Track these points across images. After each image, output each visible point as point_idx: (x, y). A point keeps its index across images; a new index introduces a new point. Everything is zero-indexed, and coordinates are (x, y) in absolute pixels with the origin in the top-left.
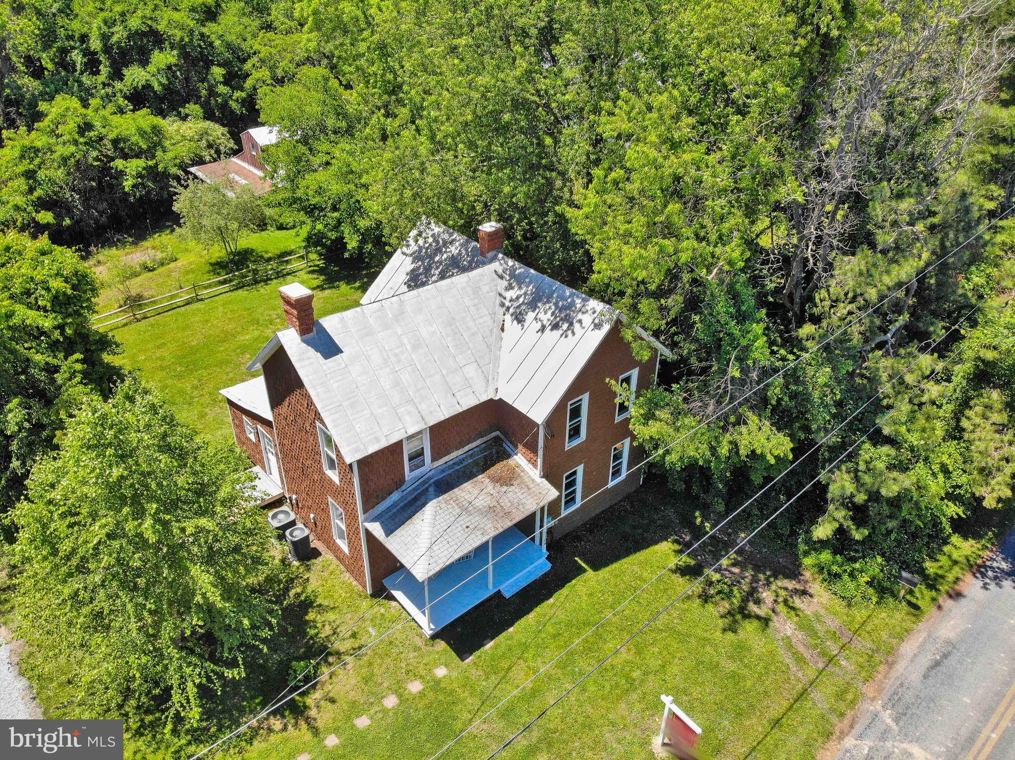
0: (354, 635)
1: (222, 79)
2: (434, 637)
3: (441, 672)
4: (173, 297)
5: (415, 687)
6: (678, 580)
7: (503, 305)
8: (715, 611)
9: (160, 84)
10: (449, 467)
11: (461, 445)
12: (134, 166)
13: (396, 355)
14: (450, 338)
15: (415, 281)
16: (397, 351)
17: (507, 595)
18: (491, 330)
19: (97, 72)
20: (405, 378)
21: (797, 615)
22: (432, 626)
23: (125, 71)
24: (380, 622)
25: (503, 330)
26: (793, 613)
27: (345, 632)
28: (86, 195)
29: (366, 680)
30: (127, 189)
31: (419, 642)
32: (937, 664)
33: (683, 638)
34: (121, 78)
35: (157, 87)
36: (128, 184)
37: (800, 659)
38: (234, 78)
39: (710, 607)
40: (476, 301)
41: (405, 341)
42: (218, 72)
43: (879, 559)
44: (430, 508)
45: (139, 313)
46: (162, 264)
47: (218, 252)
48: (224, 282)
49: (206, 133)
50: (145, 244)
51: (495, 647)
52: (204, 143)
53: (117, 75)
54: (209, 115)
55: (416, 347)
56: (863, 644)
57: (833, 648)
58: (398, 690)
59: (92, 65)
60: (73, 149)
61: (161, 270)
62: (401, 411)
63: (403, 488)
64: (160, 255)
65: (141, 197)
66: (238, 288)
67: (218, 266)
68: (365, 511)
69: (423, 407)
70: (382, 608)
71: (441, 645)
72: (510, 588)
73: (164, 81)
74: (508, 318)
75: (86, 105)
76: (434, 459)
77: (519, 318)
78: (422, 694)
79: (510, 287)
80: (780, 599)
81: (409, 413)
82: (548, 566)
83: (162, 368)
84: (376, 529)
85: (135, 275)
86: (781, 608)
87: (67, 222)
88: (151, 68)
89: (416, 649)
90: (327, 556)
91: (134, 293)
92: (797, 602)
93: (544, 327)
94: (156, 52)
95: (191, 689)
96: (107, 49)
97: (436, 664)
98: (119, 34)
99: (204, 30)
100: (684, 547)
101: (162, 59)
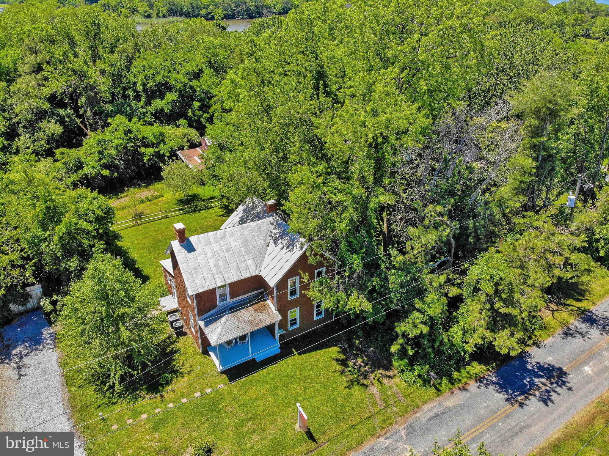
0: (190, 367)
1: (198, 108)
2: (222, 373)
3: (221, 386)
4: (157, 215)
5: (209, 390)
6: (335, 363)
7: (271, 236)
8: (344, 379)
9: (168, 109)
10: (238, 302)
11: (245, 293)
12: (149, 151)
13: (218, 254)
14: (243, 248)
15: (242, 221)
16: (219, 252)
17: (258, 360)
18: (263, 246)
19: (140, 101)
20: (220, 263)
21: (381, 386)
22: (221, 368)
23: (152, 101)
24: (202, 364)
25: (268, 246)
26: (380, 384)
27: (187, 365)
28: (127, 163)
29: (190, 385)
30: (145, 161)
31: (216, 374)
32: (438, 416)
34: (150, 104)
35: (167, 111)
36: (146, 159)
37: (374, 403)
38: (204, 108)
39: (343, 377)
40: (258, 233)
41: (224, 248)
42: (197, 104)
43: (428, 366)
44: (225, 318)
45: (140, 222)
46: (156, 198)
47: (180, 195)
48: (180, 210)
49: (188, 134)
50: (150, 187)
51: (246, 380)
52: (186, 139)
53: (148, 103)
54: (190, 125)
55: (228, 250)
56: (407, 402)
57: (391, 401)
58: (202, 390)
59: (138, 97)
60: (121, 141)
61: (155, 201)
62: (216, 276)
63: (217, 308)
64: (156, 193)
65: (152, 165)
66: (187, 212)
67: (181, 201)
68: (199, 316)
69: (226, 276)
70: (204, 358)
71: (224, 376)
72: (260, 356)
73: (170, 108)
74: (272, 241)
75: (130, 121)
76: (231, 298)
77: (276, 242)
78: (210, 393)
79: (275, 229)
80: (377, 378)
81: (219, 278)
82: (279, 351)
83: (144, 248)
84: (202, 324)
85: (143, 202)
86: (375, 382)
87: (116, 175)
88: (165, 101)
89: (214, 376)
90: (189, 335)
91: (139, 211)
92: (385, 380)
93: (284, 246)
94: (168, 93)
95: (117, 376)
96: (145, 90)
97: (219, 383)
98: (151, 84)
99: (192, 84)
100: (344, 352)
101: (170, 97)
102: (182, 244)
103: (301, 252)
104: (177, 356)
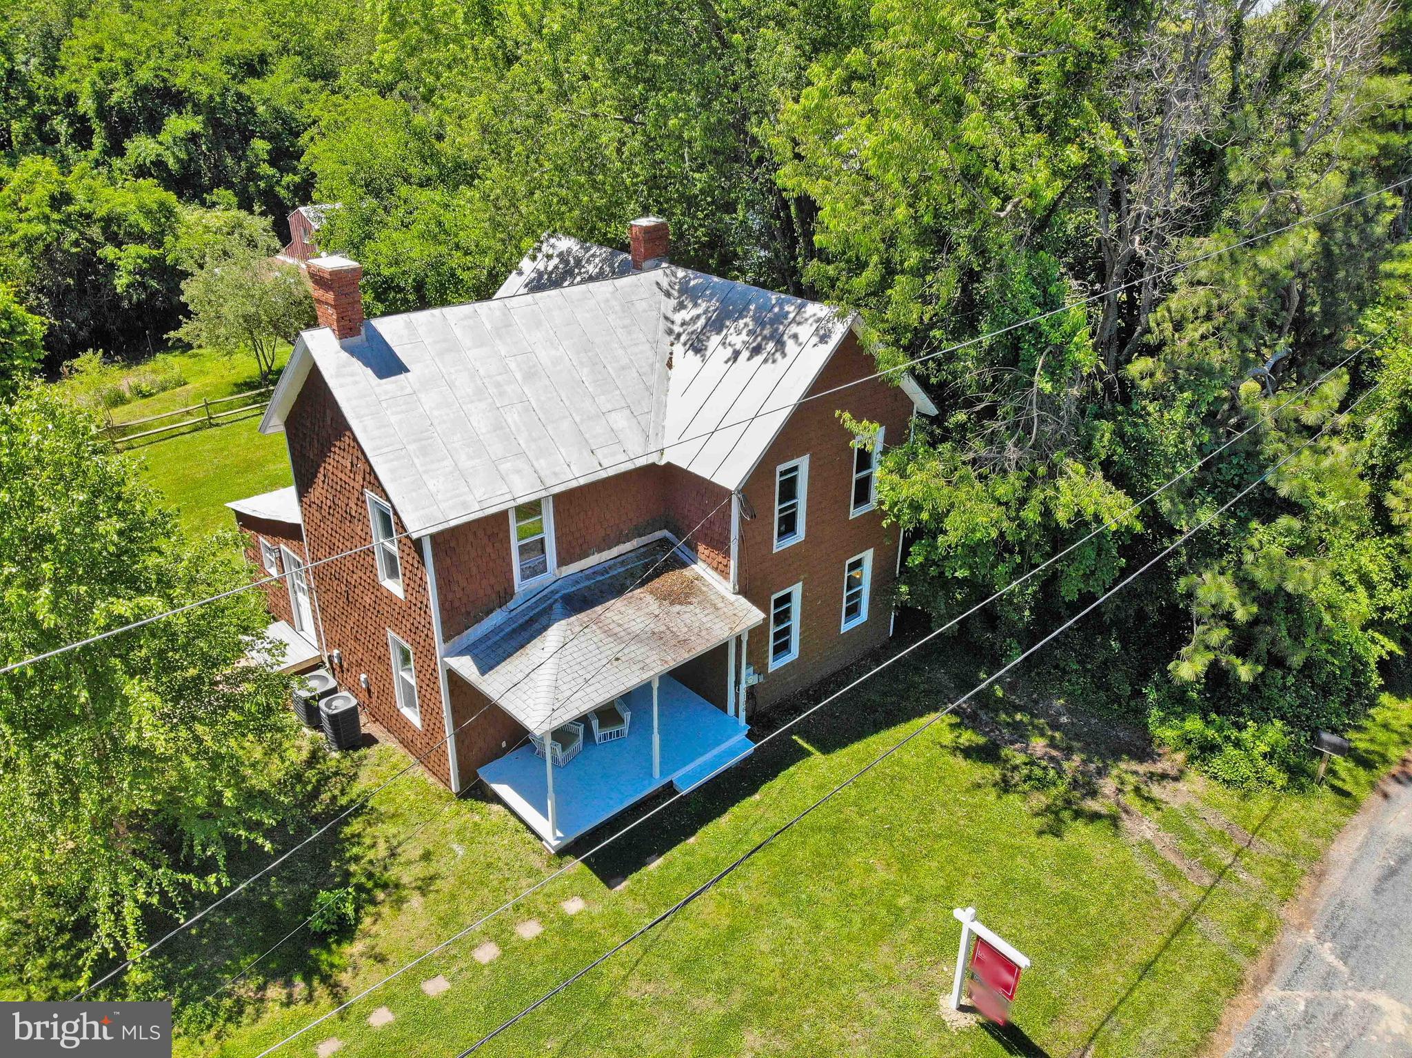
0: (426, 856)
1: (266, 157)
2: (562, 852)
3: (573, 906)
4: (176, 418)
5: (529, 930)
6: (960, 762)
7: (670, 332)
8: (1024, 808)
9: (178, 160)
10: (588, 578)
11: (607, 545)
12: (132, 256)
13: (498, 385)
14: (586, 370)
16: (499, 378)
17: (682, 791)
18: (652, 365)
19: (89, 146)
20: (513, 418)
21: (1158, 809)
22: (559, 834)
23: (127, 144)
24: (471, 835)
25: (670, 365)
26: (1150, 806)
27: (412, 851)
28: (59, 298)
29: (445, 922)
30: (119, 290)
31: (536, 862)
32: (1392, 872)
33: (977, 846)
34: (120, 152)
35: (172, 163)
36: (121, 282)
37: (1171, 874)
38: (284, 157)
39: (1015, 800)
40: (627, 321)
41: (513, 366)
42: (260, 146)
43: (1278, 724)
44: (555, 634)
45: (121, 442)
46: (164, 389)
48: (252, 401)
49: (240, 226)
50: (143, 368)
51: (667, 866)
53: (116, 149)
54: (245, 204)
55: (530, 375)
56: (1271, 846)
57: (1223, 856)
58: (501, 933)
59: (80, 138)
60: (42, 228)
61: (164, 394)
62: (505, 467)
63: (511, 605)
64: (161, 377)
65: (139, 303)
68: (447, 638)
69: (541, 464)
70: (476, 812)
71: (575, 865)
72: (688, 773)
73: (183, 156)
74: (678, 349)
75: (64, 171)
76: (562, 561)
77: (697, 346)
78: (540, 940)
79: (681, 306)
80: (1129, 788)
81: (518, 472)
84: (465, 667)
85: (124, 401)
86: (1130, 800)
88: (164, 137)
89: (532, 873)
90: (388, 744)
92: (1156, 790)
93: (736, 354)
94: (173, 116)
95: (130, 912)
96: (102, 113)
97: (565, 895)
98: (121, 92)
99: (243, 89)
100: (966, 719)
101: (179, 124)
102: (351, 341)
103: (824, 352)
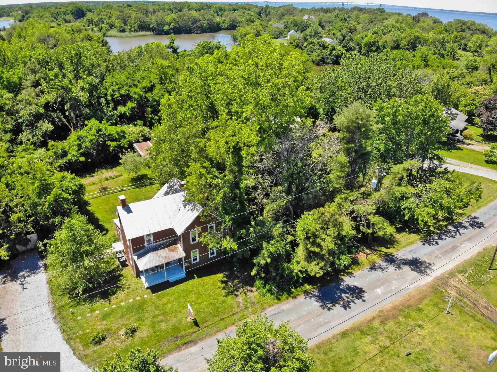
0: (129, 285)
1: (150, 113)
2: (148, 288)
3: (146, 296)
4: (116, 189)
5: (138, 298)
6: (220, 283)
8: (224, 292)
12: (113, 144)
17: (171, 281)
18: (176, 210)
19: (109, 107)
22: (147, 285)
23: (118, 107)
24: (136, 283)
25: (180, 210)
26: (245, 295)
27: (127, 284)
28: (98, 152)
29: (127, 295)
30: (110, 151)
31: (143, 289)
32: (275, 314)
34: (116, 109)
35: (127, 114)
37: (238, 306)
38: (155, 112)
40: (174, 202)
42: (149, 110)
44: (150, 254)
45: (104, 193)
46: (117, 177)
47: (133, 175)
48: (132, 185)
49: (142, 131)
50: (114, 169)
51: (162, 293)
52: (140, 135)
53: (115, 109)
54: (145, 125)
56: (258, 306)
57: (249, 305)
58: (134, 298)
59: (108, 103)
60: (94, 137)
61: (116, 179)
63: (145, 249)
64: (118, 174)
65: (115, 153)
66: (137, 187)
67: (133, 180)
68: (134, 254)
69: (151, 228)
70: (137, 280)
71: (149, 290)
72: (172, 279)
73: (130, 112)
74: (182, 206)
75: (101, 122)
76: (154, 243)
77: (185, 207)
78: (139, 300)
80: (244, 291)
81: (146, 229)
82: (185, 276)
83: (105, 211)
85: (107, 179)
86: (243, 293)
87: (89, 160)
88: (127, 108)
90: (130, 267)
91: (104, 186)
92: (248, 293)
93: (189, 210)
94: (129, 102)
96: (113, 100)
97: (145, 294)
98: (117, 95)
99: (146, 95)
100: (227, 276)
101: (130, 105)
102: (124, 208)
103: (197, 214)
104: (121, 278)
